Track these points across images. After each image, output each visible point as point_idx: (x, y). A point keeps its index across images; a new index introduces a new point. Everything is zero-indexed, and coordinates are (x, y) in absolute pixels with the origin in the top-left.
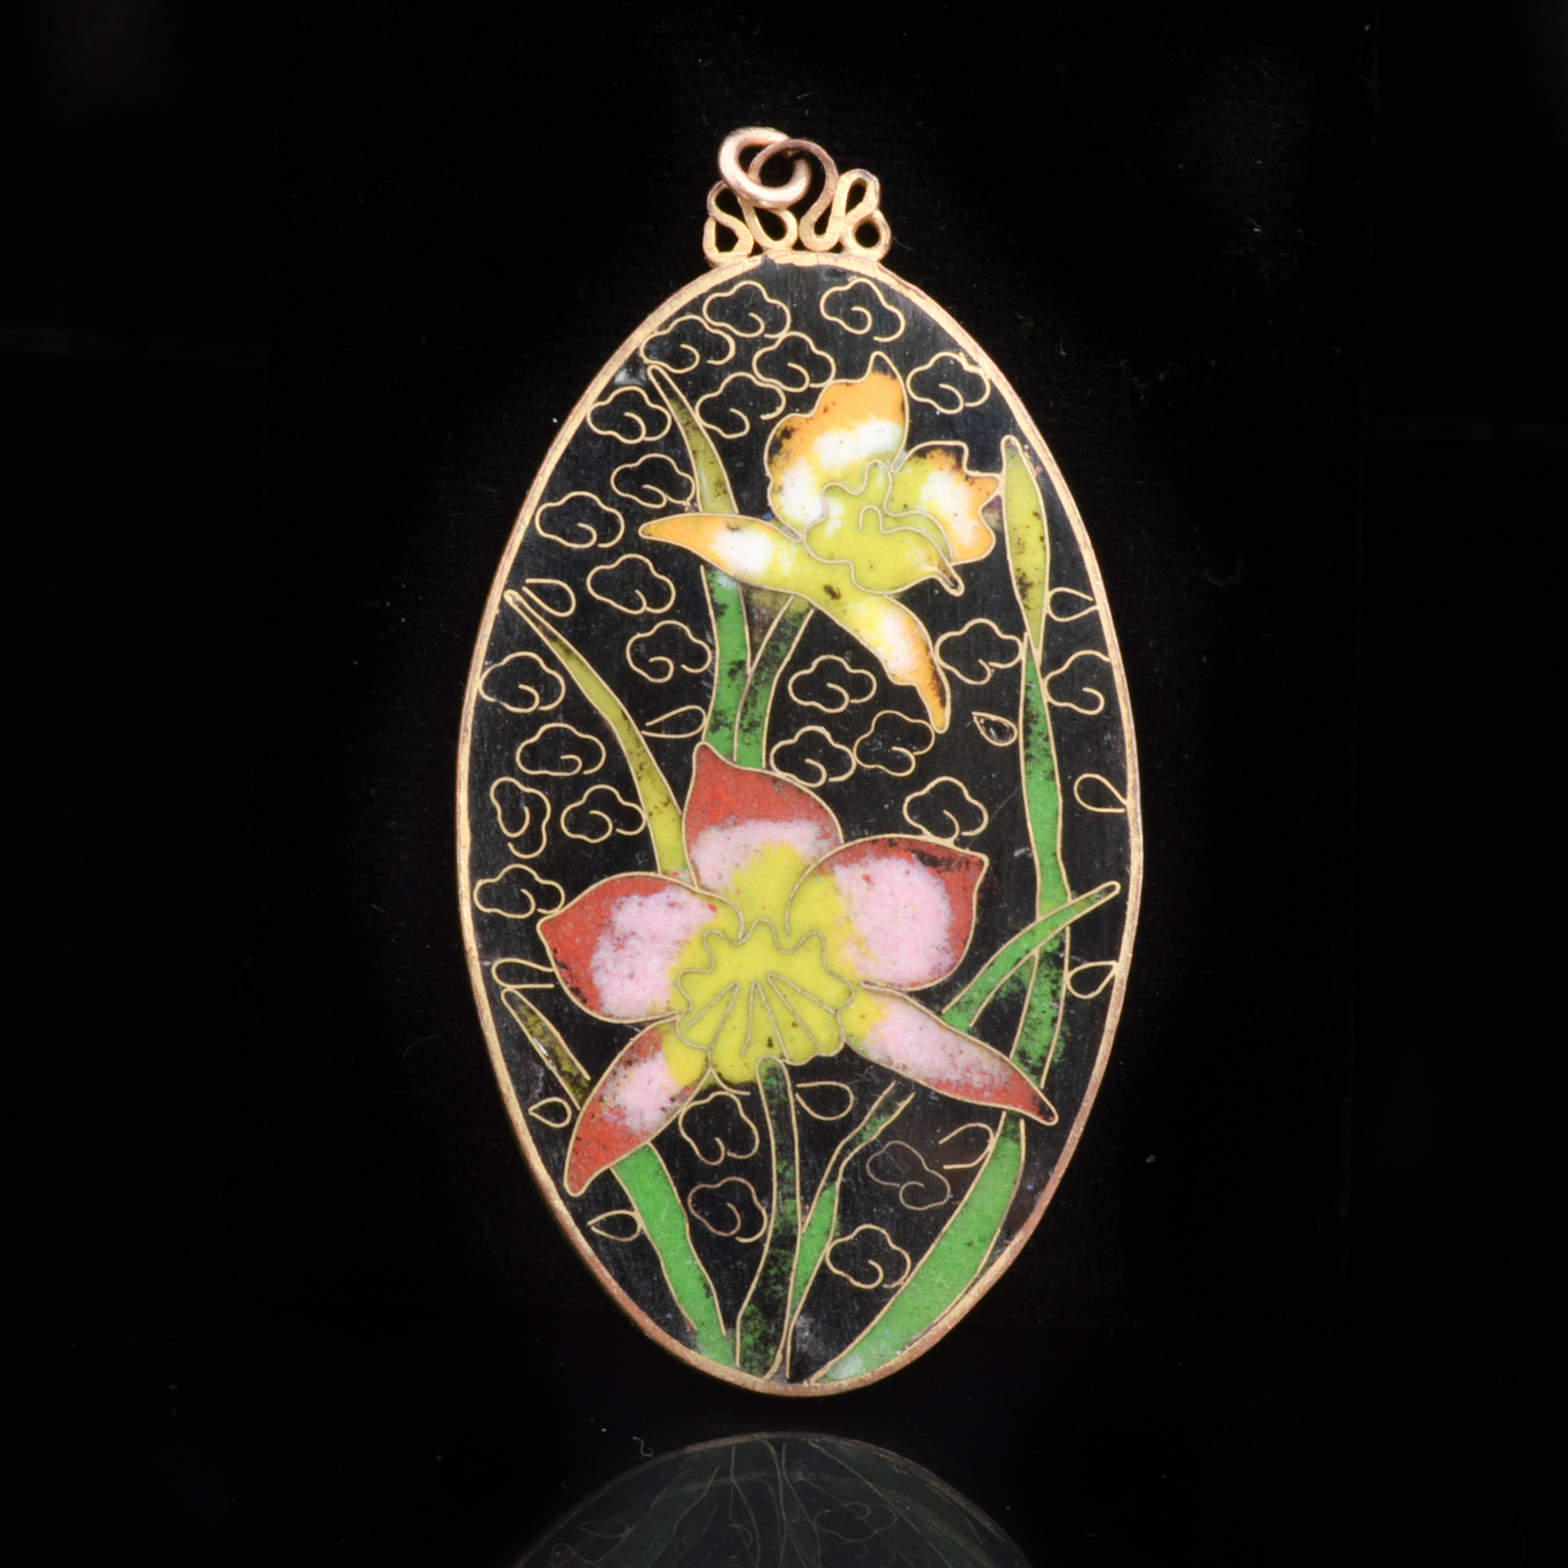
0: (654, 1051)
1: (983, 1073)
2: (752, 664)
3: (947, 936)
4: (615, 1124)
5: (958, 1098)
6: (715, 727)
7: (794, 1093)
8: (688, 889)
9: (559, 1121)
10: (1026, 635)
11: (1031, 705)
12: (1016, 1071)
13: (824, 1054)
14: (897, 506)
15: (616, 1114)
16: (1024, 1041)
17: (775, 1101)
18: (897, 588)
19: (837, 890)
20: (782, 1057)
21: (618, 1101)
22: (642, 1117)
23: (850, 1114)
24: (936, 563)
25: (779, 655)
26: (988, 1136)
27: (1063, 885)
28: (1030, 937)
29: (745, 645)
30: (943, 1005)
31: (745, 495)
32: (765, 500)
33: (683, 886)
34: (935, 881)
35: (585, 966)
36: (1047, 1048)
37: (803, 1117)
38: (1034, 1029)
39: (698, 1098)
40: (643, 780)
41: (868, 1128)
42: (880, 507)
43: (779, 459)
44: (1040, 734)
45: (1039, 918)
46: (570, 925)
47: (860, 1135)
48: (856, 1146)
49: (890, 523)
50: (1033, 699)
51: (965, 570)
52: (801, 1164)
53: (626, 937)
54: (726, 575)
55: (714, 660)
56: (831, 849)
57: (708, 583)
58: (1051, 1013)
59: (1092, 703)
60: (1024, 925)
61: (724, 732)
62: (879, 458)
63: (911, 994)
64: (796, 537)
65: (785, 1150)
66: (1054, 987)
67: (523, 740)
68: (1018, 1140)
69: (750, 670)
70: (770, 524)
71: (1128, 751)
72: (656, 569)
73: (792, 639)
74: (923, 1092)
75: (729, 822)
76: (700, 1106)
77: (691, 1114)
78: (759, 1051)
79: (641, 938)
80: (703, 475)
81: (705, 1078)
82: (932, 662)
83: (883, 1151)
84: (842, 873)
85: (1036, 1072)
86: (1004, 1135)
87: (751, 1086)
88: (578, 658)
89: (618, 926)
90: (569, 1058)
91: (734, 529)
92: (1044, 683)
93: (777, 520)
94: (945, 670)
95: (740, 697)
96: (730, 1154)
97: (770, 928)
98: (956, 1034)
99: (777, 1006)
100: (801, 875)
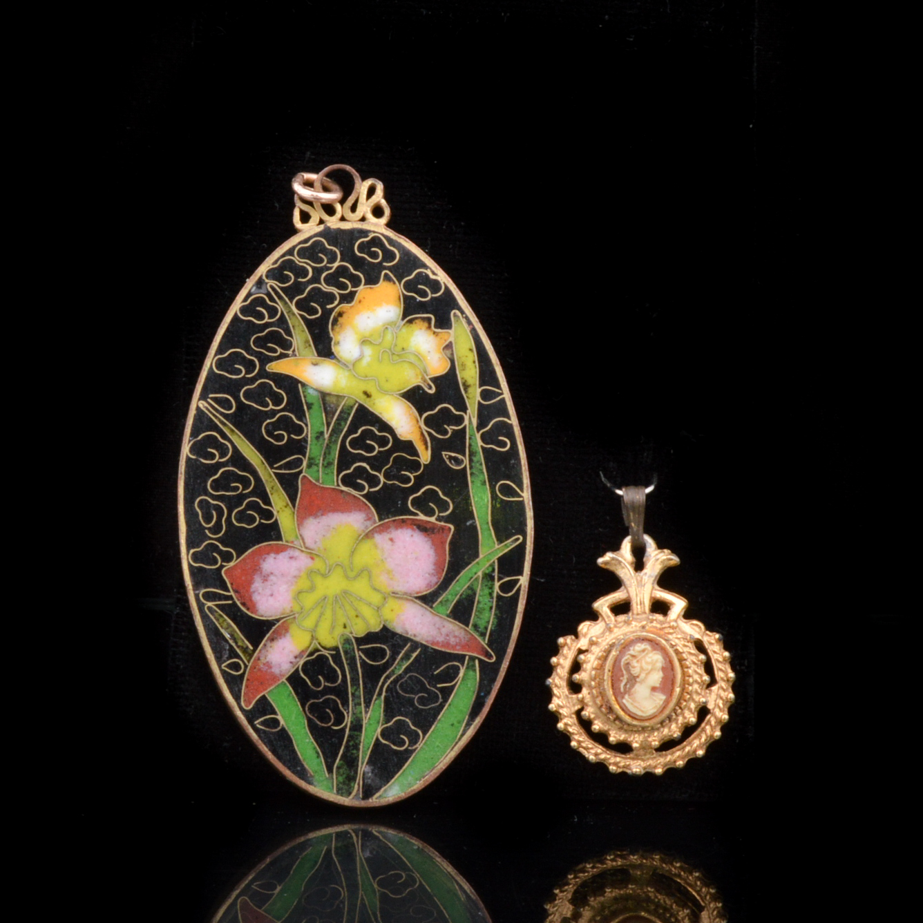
0: (285, 633)
1: (455, 637)
2: (327, 433)
3: (433, 567)
4: (266, 671)
5: (443, 650)
6: (309, 466)
7: (358, 651)
8: (299, 549)
9: (237, 671)
10: (468, 411)
11: (472, 447)
12: (472, 635)
13: (373, 631)
14: (398, 349)
15: (267, 666)
16: (476, 619)
17: (349, 656)
18: (400, 390)
19: (376, 546)
20: (351, 633)
21: (268, 660)
22: (280, 667)
23: (388, 660)
24: (420, 377)
25: (341, 428)
26: (459, 669)
27: (493, 539)
28: (477, 565)
29: (323, 424)
30: (433, 603)
31: (320, 347)
32: (330, 349)
33: (296, 548)
34: (426, 539)
35: (248, 591)
36: (488, 622)
37: (363, 663)
38: (481, 613)
39: (308, 656)
40: (273, 496)
41: (397, 667)
42: (390, 349)
43: (337, 328)
44: (478, 462)
45: (481, 556)
46: (239, 571)
47: (393, 671)
48: (391, 677)
49: (395, 358)
50: (473, 444)
51: (435, 380)
52: (363, 687)
53: (268, 575)
54: (312, 388)
55: (307, 432)
56: (372, 525)
57: (303, 392)
58: (490, 604)
59: (504, 444)
60: (474, 560)
61: (315, 468)
62: (388, 325)
63: (416, 598)
64: (347, 367)
65: (355, 681)
66: (490, 591)
67: (211, 477)
68: (475, 670)
69: (326, 436)
70: (334, 361)
71: (523, 468)
72: (276, 386)
73: (347, 419)
74: (425, 648)
75: (319, 514)
76: (310, 660)
77: (305, 664)
78: (339, 630)
79: (275, 576)
80: (298, 337)
81: (312, 646)
82: (420, 428)
83: (405, 679)
84: (378, 538)
85: (483, 635)
86: (467, 668)
87: (336, 649)
88: (237, 434)
89: (264, 570)
90: (241, 639)
91: (315, 364)
92: (478, 436)
93: (338, 359)
94: (427, 431)
95: (322, 450)
96: (326, 684)
97: (342, 567)
98: (441, 617)
99: (348, 607)
100: (357, 539)
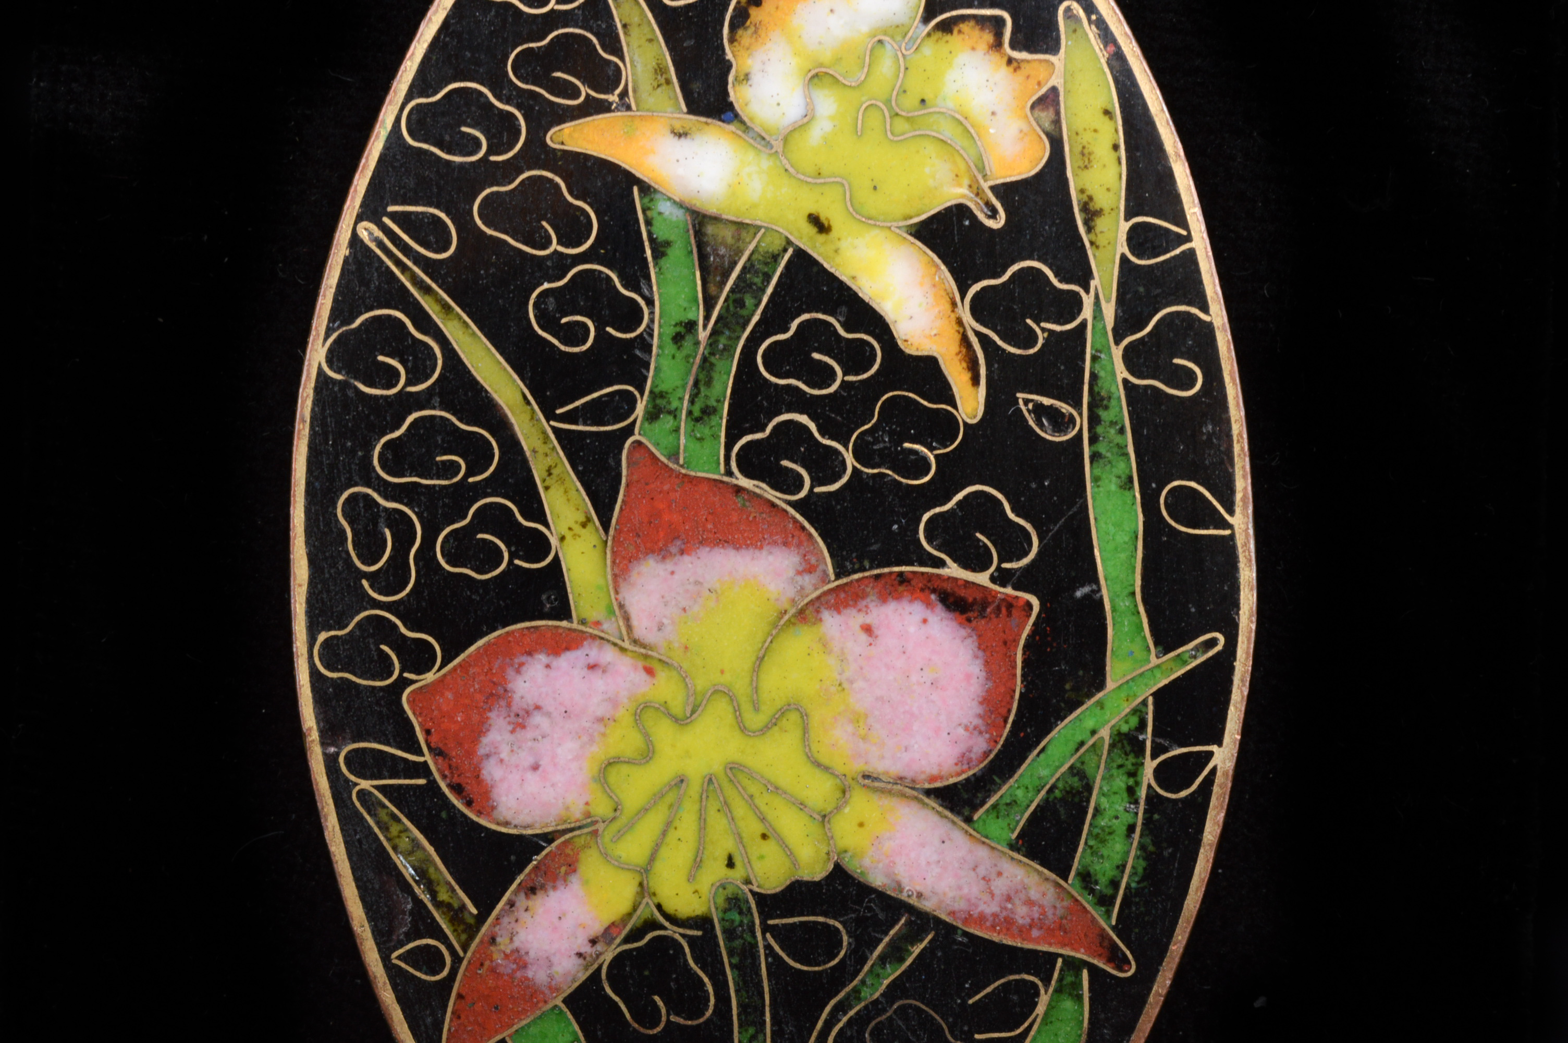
0: (567, 874)
1: (1030, 903)
2: (705, 326)
3: (979, 710)
4: (511, 976)
5: (996, 938)
6: (653, 415)
7: (764, 934)
8: (615, 644)
9: (434, 972)
10: (1093, 283)
11: (1100, 383)
12: (1077, 900)
13: (807, 878)
14: (910, 102)
15: (515, 961)
16: (1088, 859)
17: (738, 943)
18: (911, 218)
19: (825, 644)
20: (748, 882)
21: (517, 944)
22: (550, 966)
23: (843, 961)
24: (966, 181)
25: (744, 312)
26: (1037, 994)
27: (1145, 637)
28: (1097, 711)
29: (696, 300)
30: (975, 808)
31: (696, 86)
32: (725, 93)
33: (608, 641)
34: (963, 632)
35: (470, 753)
36: (1121, 868)
37: (776, 965)
38: (1103, 841)
39: (627, 940)
40: (552, 491)
41: (869, 982)
42: (888, 102)
43: (744, 36)
44: (1113, 424)
45: (1110, 684)
46: (450, 695)
47: (856, 991)
48: (851, 1008)
49: (901, 125)
50: (1102, 374)
51: (1005, 191)
52: (773, 1032)
53: (528, 713)
54: (670, 199)
55: (652, 321)
56: (816, 589)
57: (644, 211)
58: (1127, 819)
59: (1187, 379)
60: (1090, 695)
61: (667, 422)
62: (885, 33)
63: (928, 793)
64: (769, 145)
65: (752, 1013)
66: (1131, 782)
67: (384, 434)
68: (1079, 998)
69: (703, 335)
70: (731, 127)
71: (1237, 448)
72: (571, 192)
73: (763, 291)
74: (945, 929)
75: (674, 549)
76: (631, 950)
77: (618, 960)
78: (714, 872)
79: (548, 715)
80: (636, 58)
81: (639, 912)
82: (960, 322)
83: (888, 1014)
84: (831, 622)
85: (1105, 901)
86: (1058, 991)
87: (704, 922)
88: (460, 318)
89: (516, 697)
90: (449, 884)
91: (681, 135)
92: (1117, 353)
93: (743, 122)
94: (978, 334)
95: (688, 372)
96: (673, 1018)
97: (732, 700)
98: (993, 848)
99: (740, 809)
100: (775, 625)
